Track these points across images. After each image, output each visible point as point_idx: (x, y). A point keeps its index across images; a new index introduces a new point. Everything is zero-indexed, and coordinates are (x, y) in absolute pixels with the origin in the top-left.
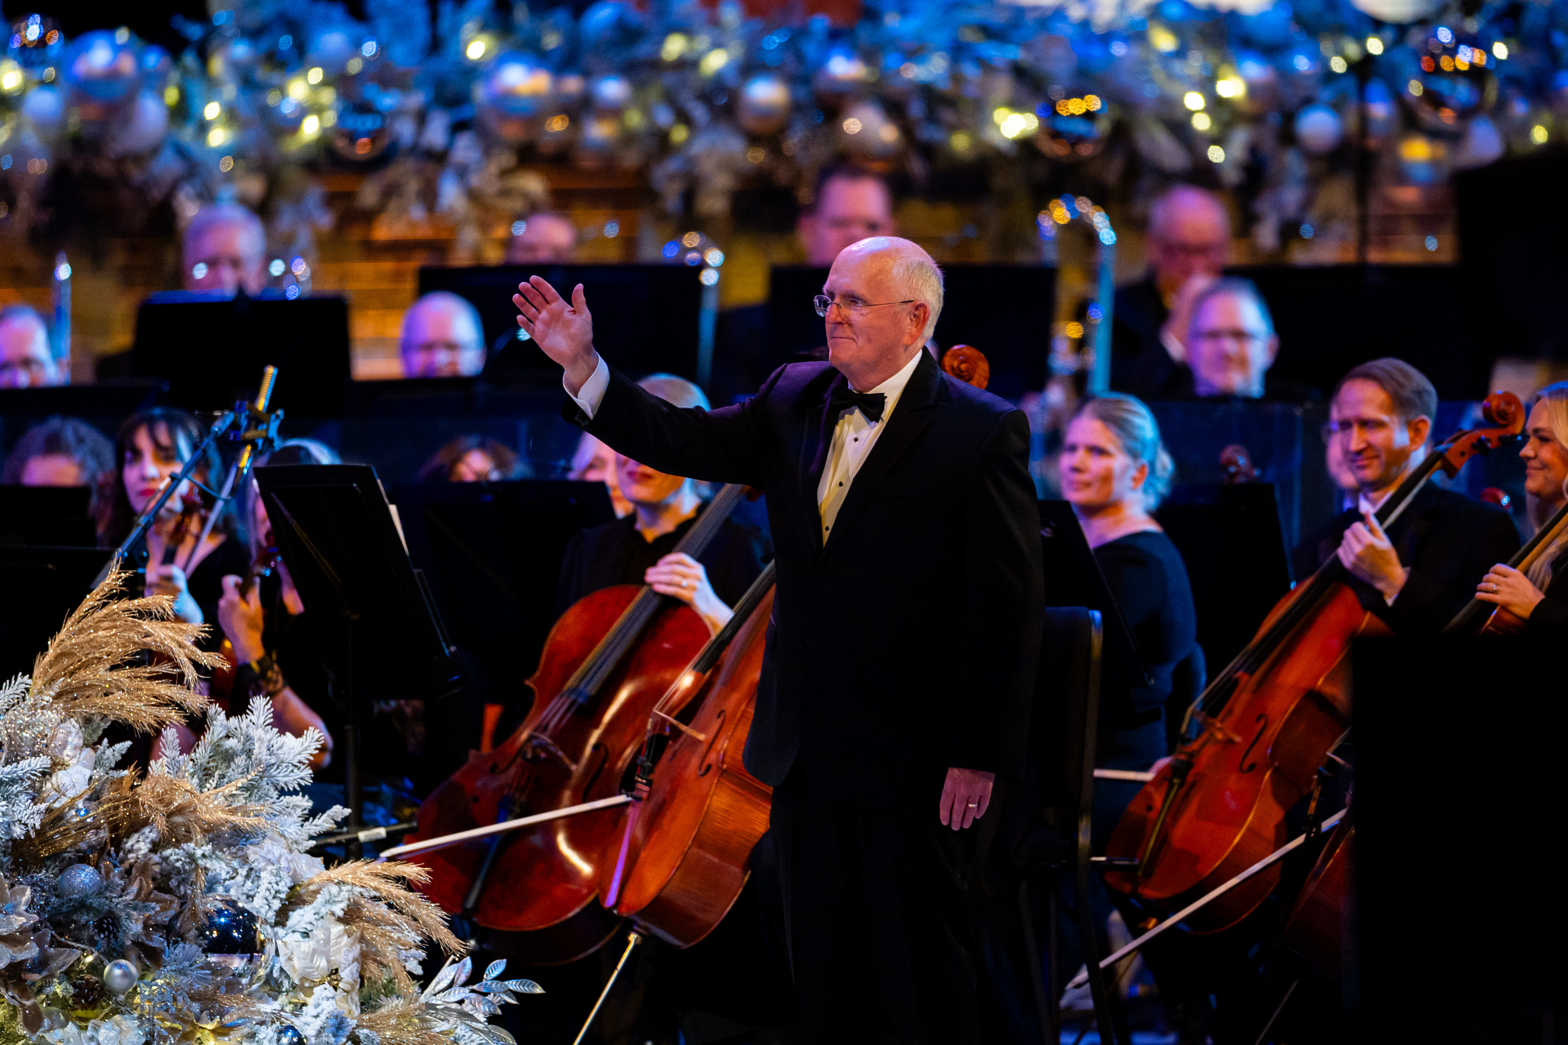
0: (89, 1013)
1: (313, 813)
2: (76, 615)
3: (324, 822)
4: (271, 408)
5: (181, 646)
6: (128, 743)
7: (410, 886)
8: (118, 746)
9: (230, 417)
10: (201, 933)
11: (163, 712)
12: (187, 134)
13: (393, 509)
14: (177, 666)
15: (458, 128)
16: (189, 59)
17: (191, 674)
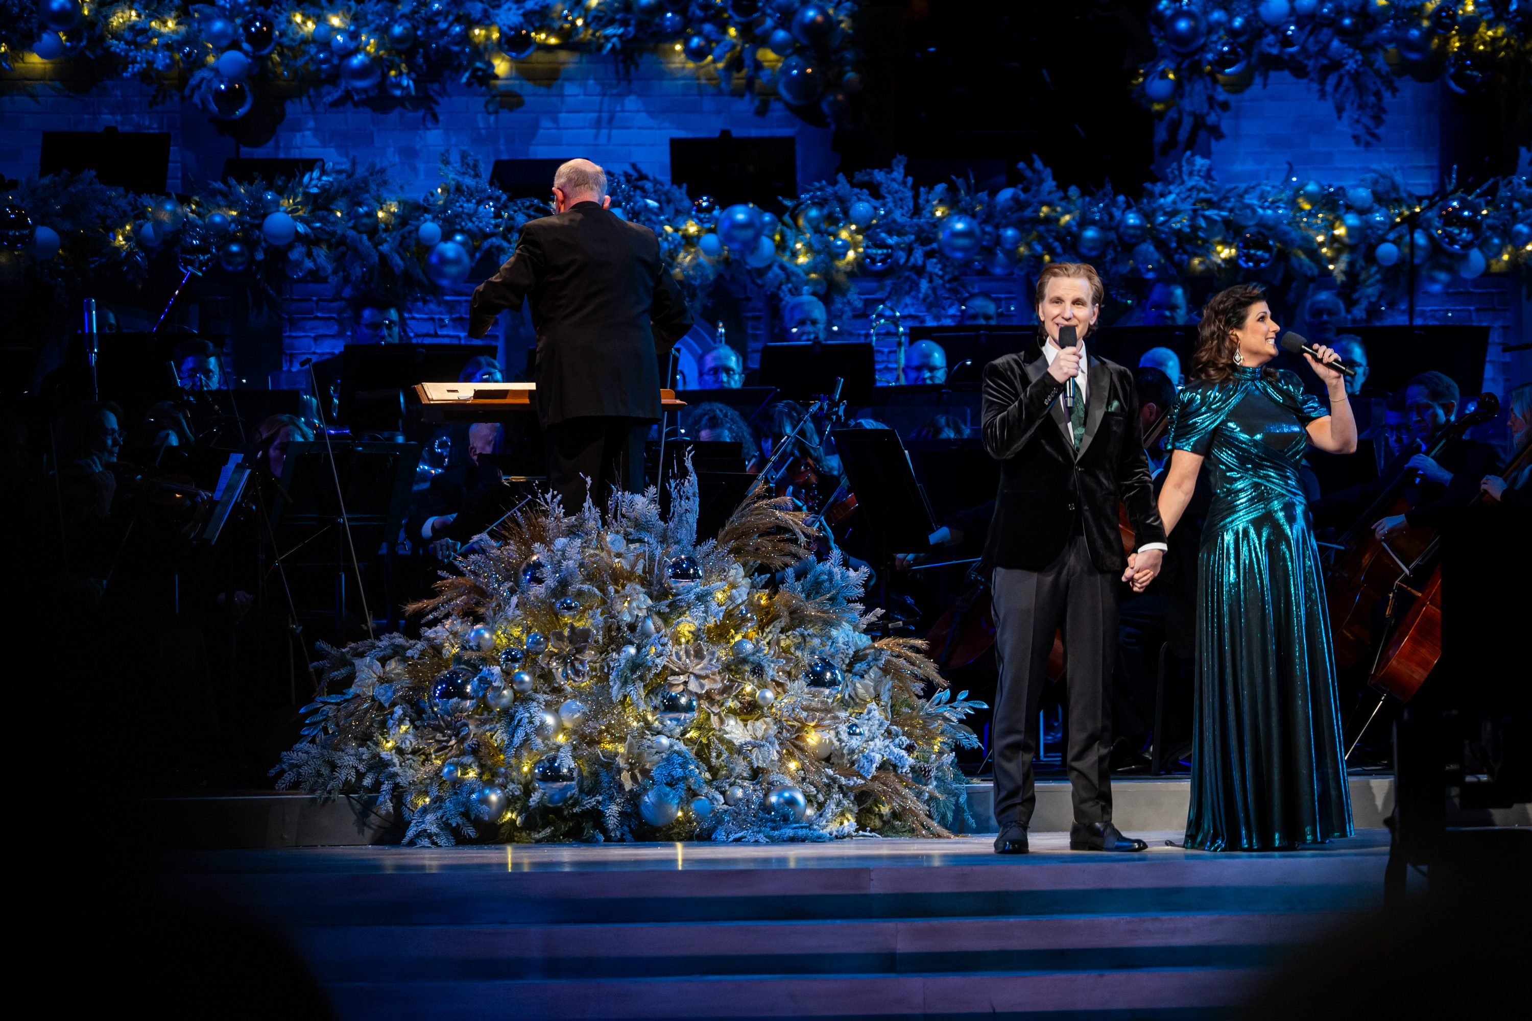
0: (748, 717)
1: (865, 613)
2: (740, 509)
3: (871, 617)
4: (841, 399)
5: (797, 524)
6: (768, 575)
7: (917, 650)
8: (763, 576)
9: (818, 404)
10: (807, 676)
11: (787, 559)
12: (785, 258)
13: (906, 452)
14: (795, 535)
15: (929, 255)
16: (787, 218)
17: (802, 539)
